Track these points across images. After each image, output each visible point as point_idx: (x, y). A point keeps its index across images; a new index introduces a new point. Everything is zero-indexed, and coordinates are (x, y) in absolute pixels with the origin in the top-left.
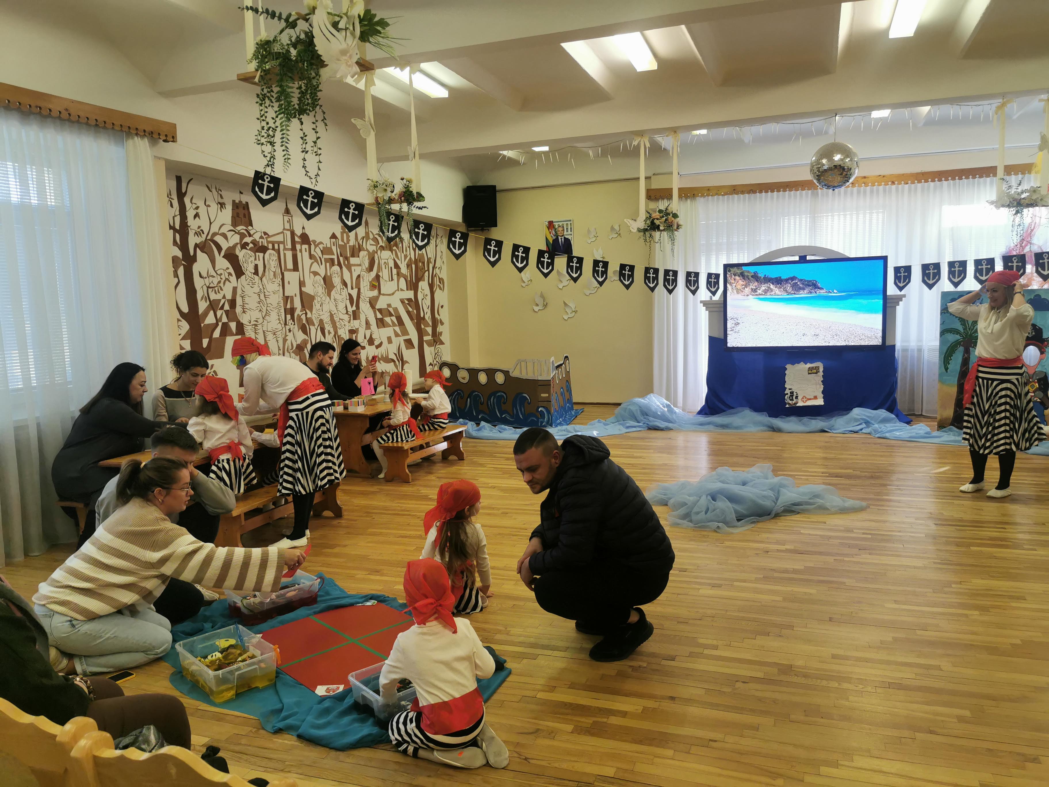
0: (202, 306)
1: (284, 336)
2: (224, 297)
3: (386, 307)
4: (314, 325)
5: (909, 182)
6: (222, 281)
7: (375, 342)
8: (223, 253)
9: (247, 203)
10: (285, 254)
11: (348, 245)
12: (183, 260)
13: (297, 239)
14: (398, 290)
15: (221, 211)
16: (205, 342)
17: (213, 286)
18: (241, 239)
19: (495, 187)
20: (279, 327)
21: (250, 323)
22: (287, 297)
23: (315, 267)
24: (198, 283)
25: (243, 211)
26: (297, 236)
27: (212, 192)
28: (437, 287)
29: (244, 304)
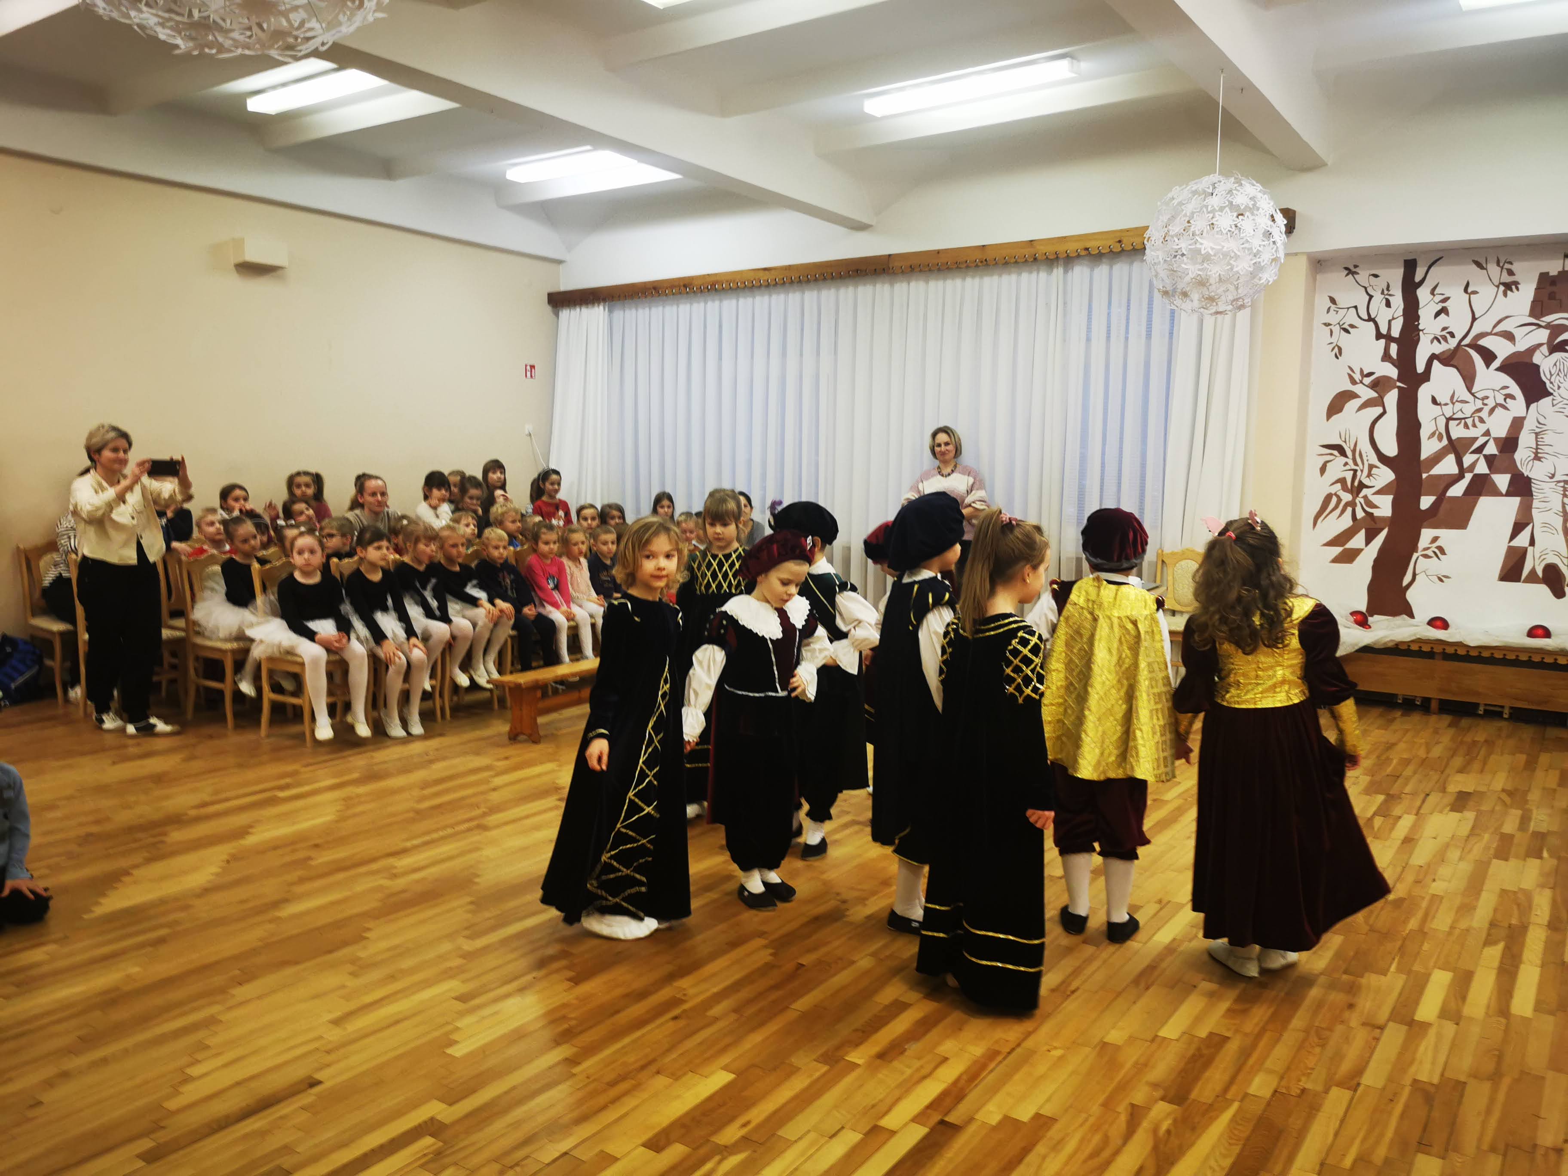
0: (1429, 447)
2: (1487, 433)
6: (1487, 409)
8: (1497, 364)
12: (1399, 380)
15: (1505, 295)
16: (1426, 502)
17: (1463, 416)
18: (1554, 335)
21: (1551, 478)
24: (1426, 412)
27: (1486, 269)
29: (1537, 445)
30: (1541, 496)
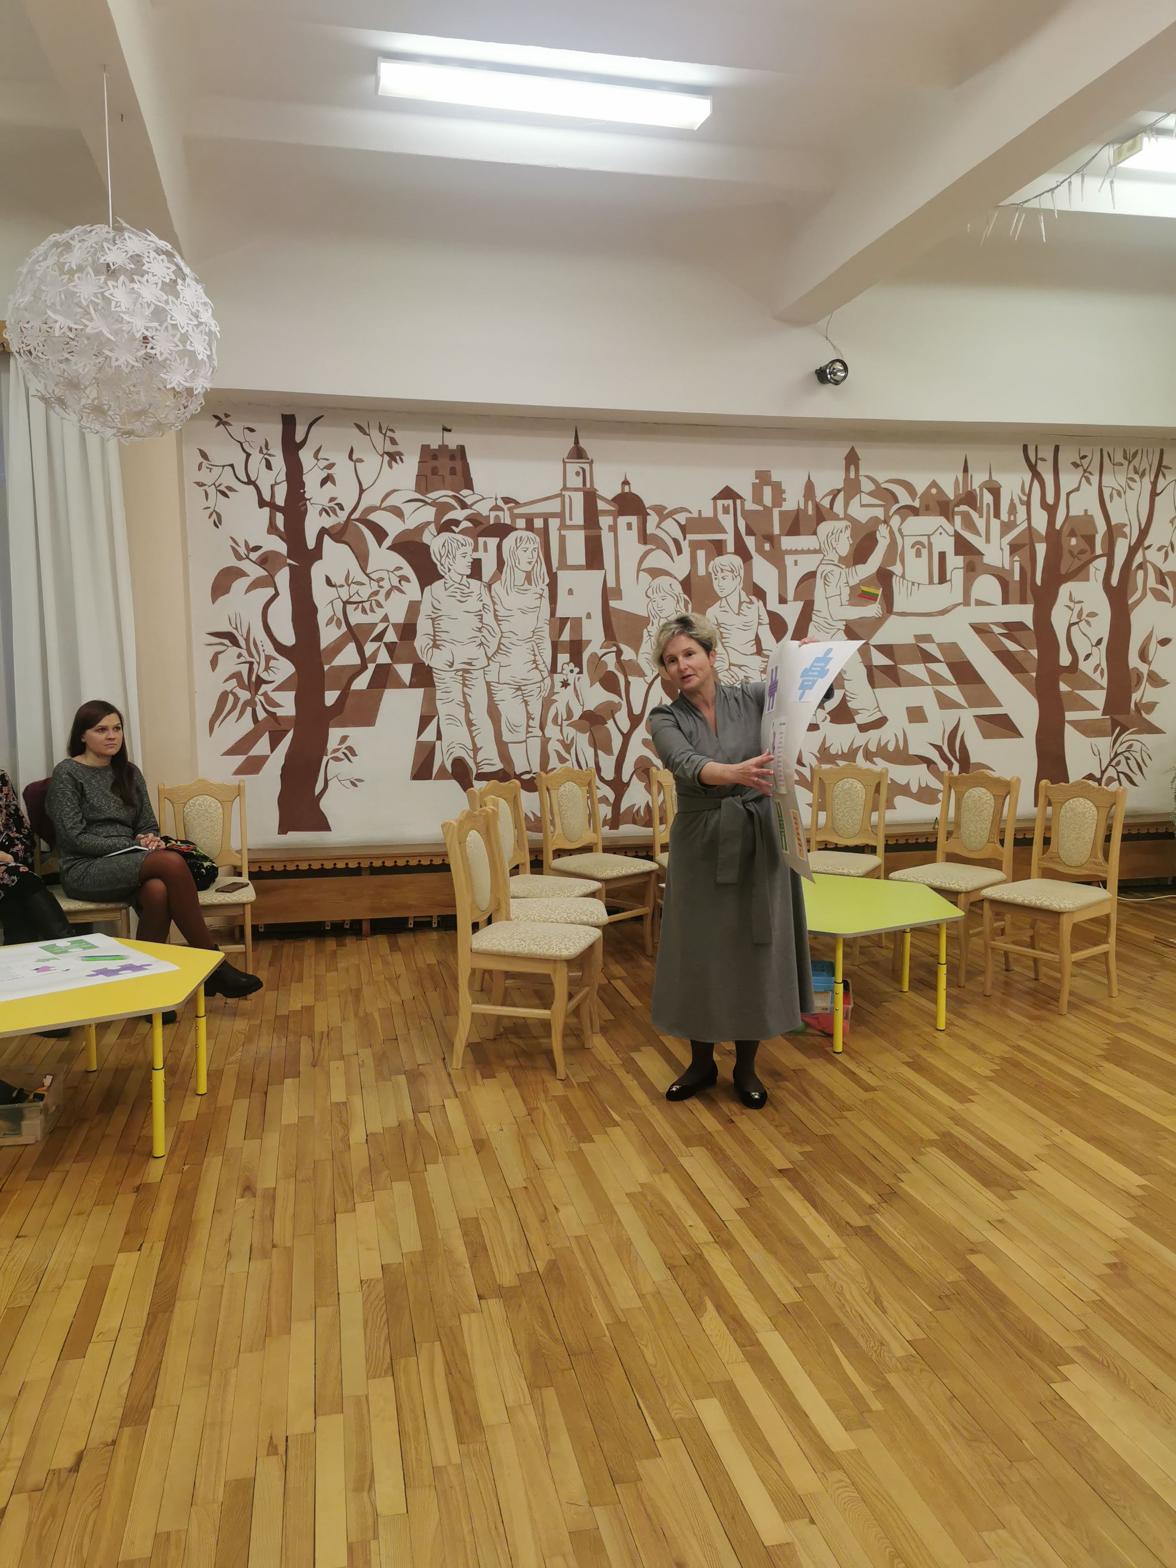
0: (328, 635)
1: (545, 694)
2: (385, 619)
3: (912, 641)
4: (642, 674)
6: (383, 592)
7: (856, 717)
8: (388, 542)
9: (462, 449)
10: (562, 539)
11: (776, 512)
12: (289, 556)
13: (601, 505)
14: (966, 602)
15: (391, 466)
16: (331, 697)
17: (360, 599)
18: (440, 513)
20: (536, 676)
21: (451, 666)
22: (564, 621)
23: (658, 559)
24: (321, 594)
25: (451, 464)
26: (603, 499)
27: (369, 435)
28: (1144, 595)
29: (435, 631)
30: (443, 686)
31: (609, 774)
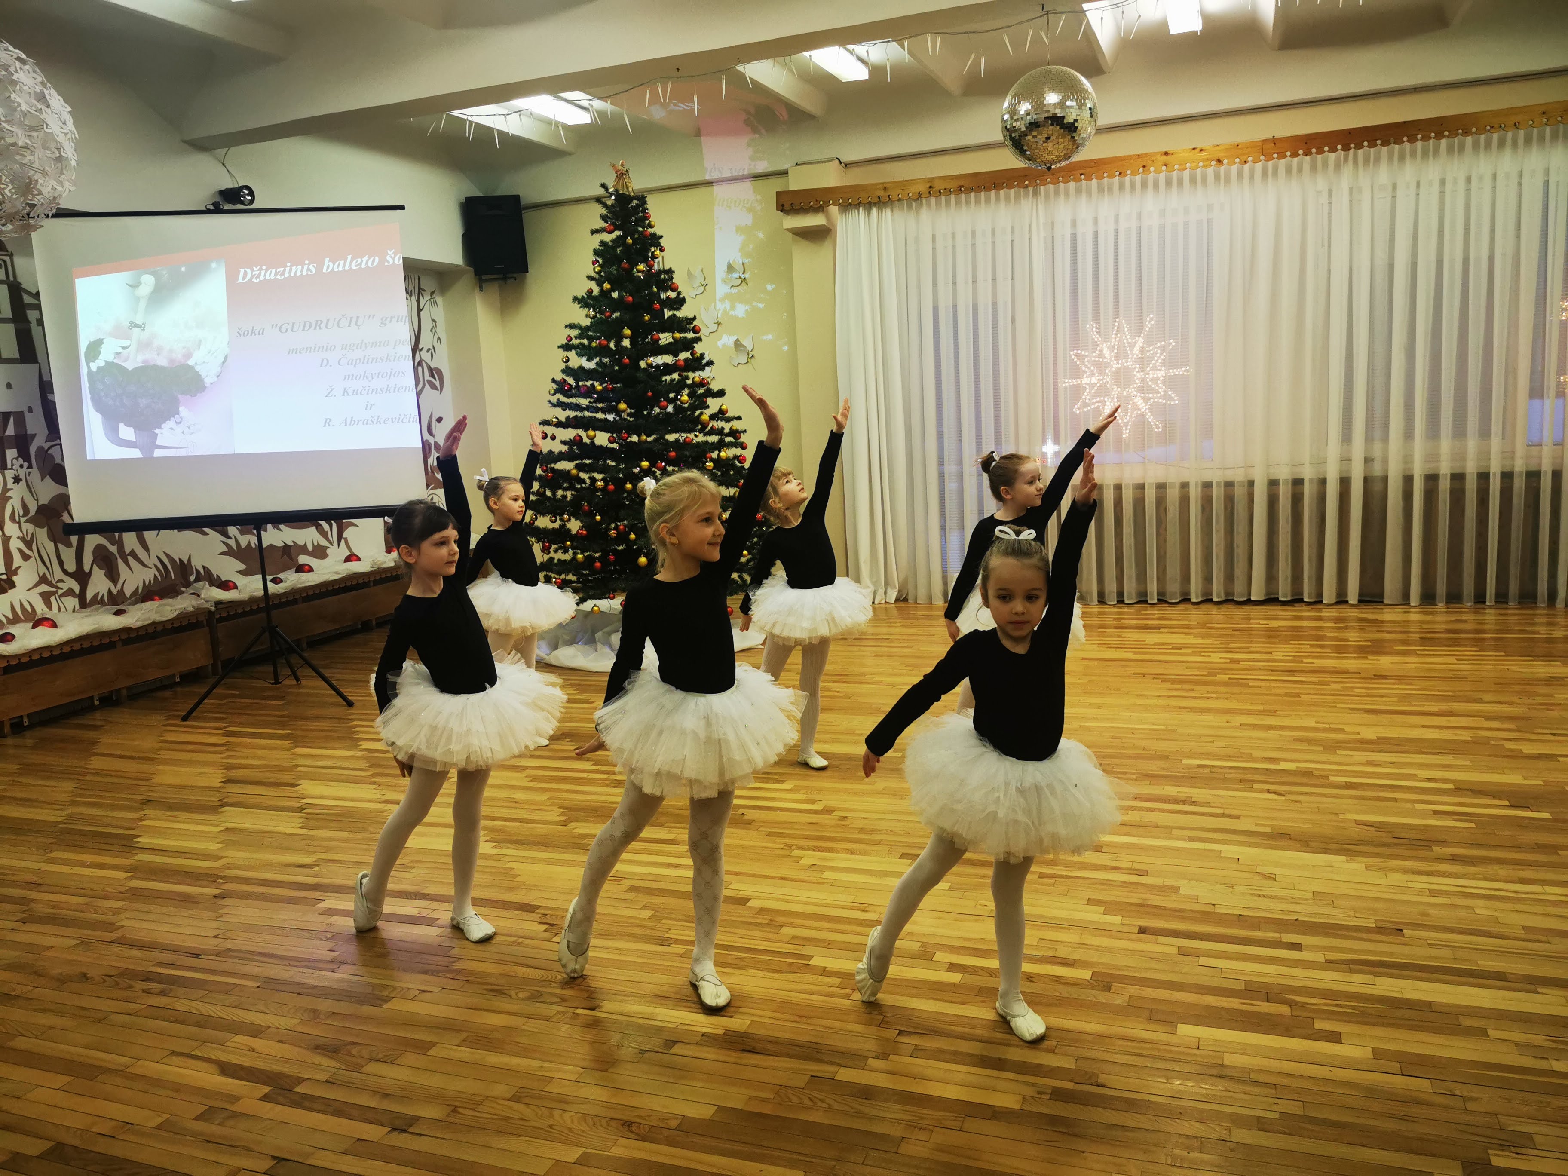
5: (1250, 159)
13: (27, 299)
19: (516, 198)
26: (27, 292)
28: (424, 385)
31: (71, 567)
